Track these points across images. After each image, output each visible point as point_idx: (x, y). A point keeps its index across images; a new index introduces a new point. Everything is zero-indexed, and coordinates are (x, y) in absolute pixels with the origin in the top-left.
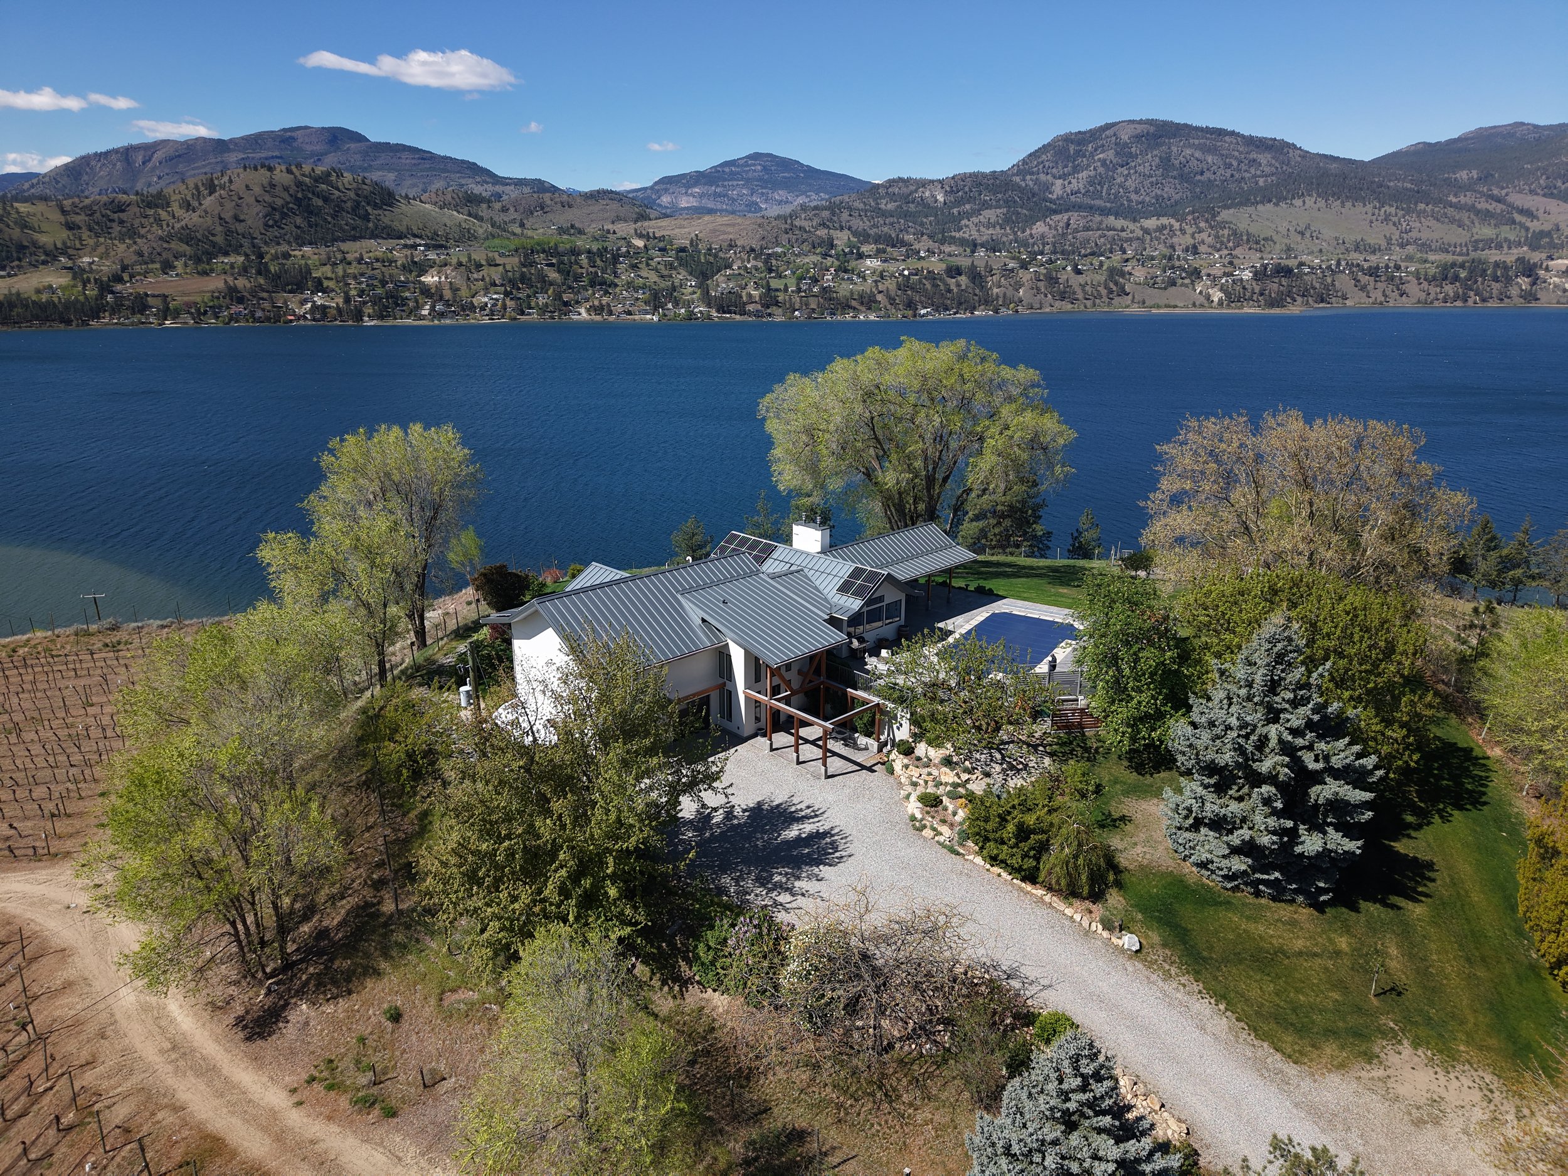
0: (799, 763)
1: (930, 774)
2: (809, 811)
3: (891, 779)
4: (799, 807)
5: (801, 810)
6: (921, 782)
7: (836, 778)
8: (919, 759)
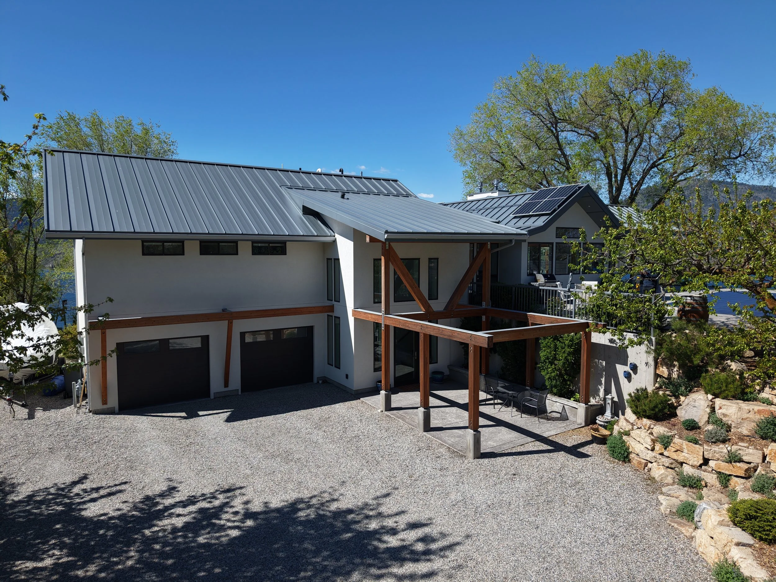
0: (428, 428)
1: (733, 459)
2: (412, 535)
3: (625, 470)
4: (390, 523)
5: (393, 532)
6: (711, 478)
7: (499, 460)
8: (692, 426)
